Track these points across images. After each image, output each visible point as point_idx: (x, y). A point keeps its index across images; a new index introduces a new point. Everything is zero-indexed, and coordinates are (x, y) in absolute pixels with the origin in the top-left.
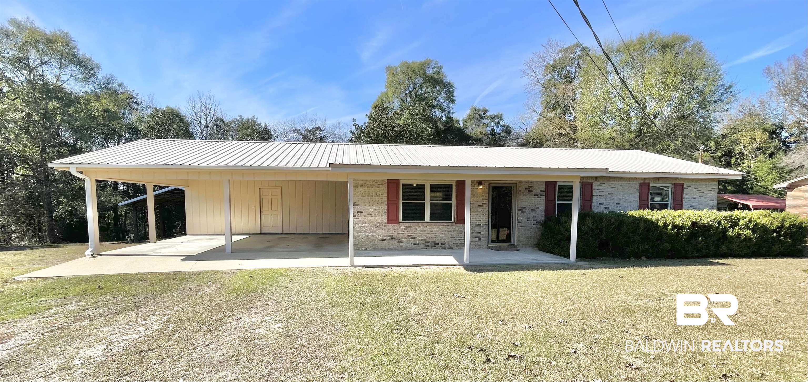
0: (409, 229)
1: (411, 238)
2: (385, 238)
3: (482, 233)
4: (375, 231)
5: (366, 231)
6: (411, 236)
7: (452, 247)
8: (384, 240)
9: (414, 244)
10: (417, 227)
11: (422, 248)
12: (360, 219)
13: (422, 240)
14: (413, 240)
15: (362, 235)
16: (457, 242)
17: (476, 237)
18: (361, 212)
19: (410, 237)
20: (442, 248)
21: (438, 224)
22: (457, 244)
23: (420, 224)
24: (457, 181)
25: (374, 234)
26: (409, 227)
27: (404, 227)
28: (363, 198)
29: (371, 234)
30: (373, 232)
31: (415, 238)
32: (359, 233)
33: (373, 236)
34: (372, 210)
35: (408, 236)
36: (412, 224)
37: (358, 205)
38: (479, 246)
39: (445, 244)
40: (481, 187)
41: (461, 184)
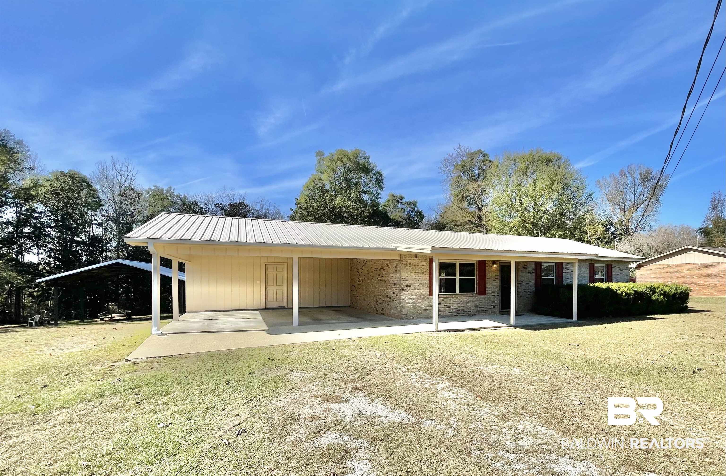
0: (445, 300)
1: (447, 307)
2: (428, 308)
3: (496, 302)
4: (420, 303)
5: (413, 303)
6: (446, 305)
7: (476, 314)
8: (427, 310)
9: (449, 313)
10: (451, 298)
11: (455, 316)
12: (409, 292)
13: (454, 309)
14: (448, 309)
15: (410, 306)
16: (479, 309)
17: (492, 305)
18: (410, 286)
19: (446, 307)
20: (469, 315)
21: (467, 295)
22: (479, 311)
23: (454, 296)
24: (479, 260)
25: (419, 304)
26: (446, 298)
27: (442, 299)
28: (411, 274)
29: (417, 305)
30: (418, 303)
31: (449, 307)
32: (408, 305)
33: (419, 306)
34: (418, 284)
35: (445, 305)
36: (448, 296)
37: (407, 280)
38: (494, 312)
39: (470, 312)
40: (495, 266)
41: (482, 264)
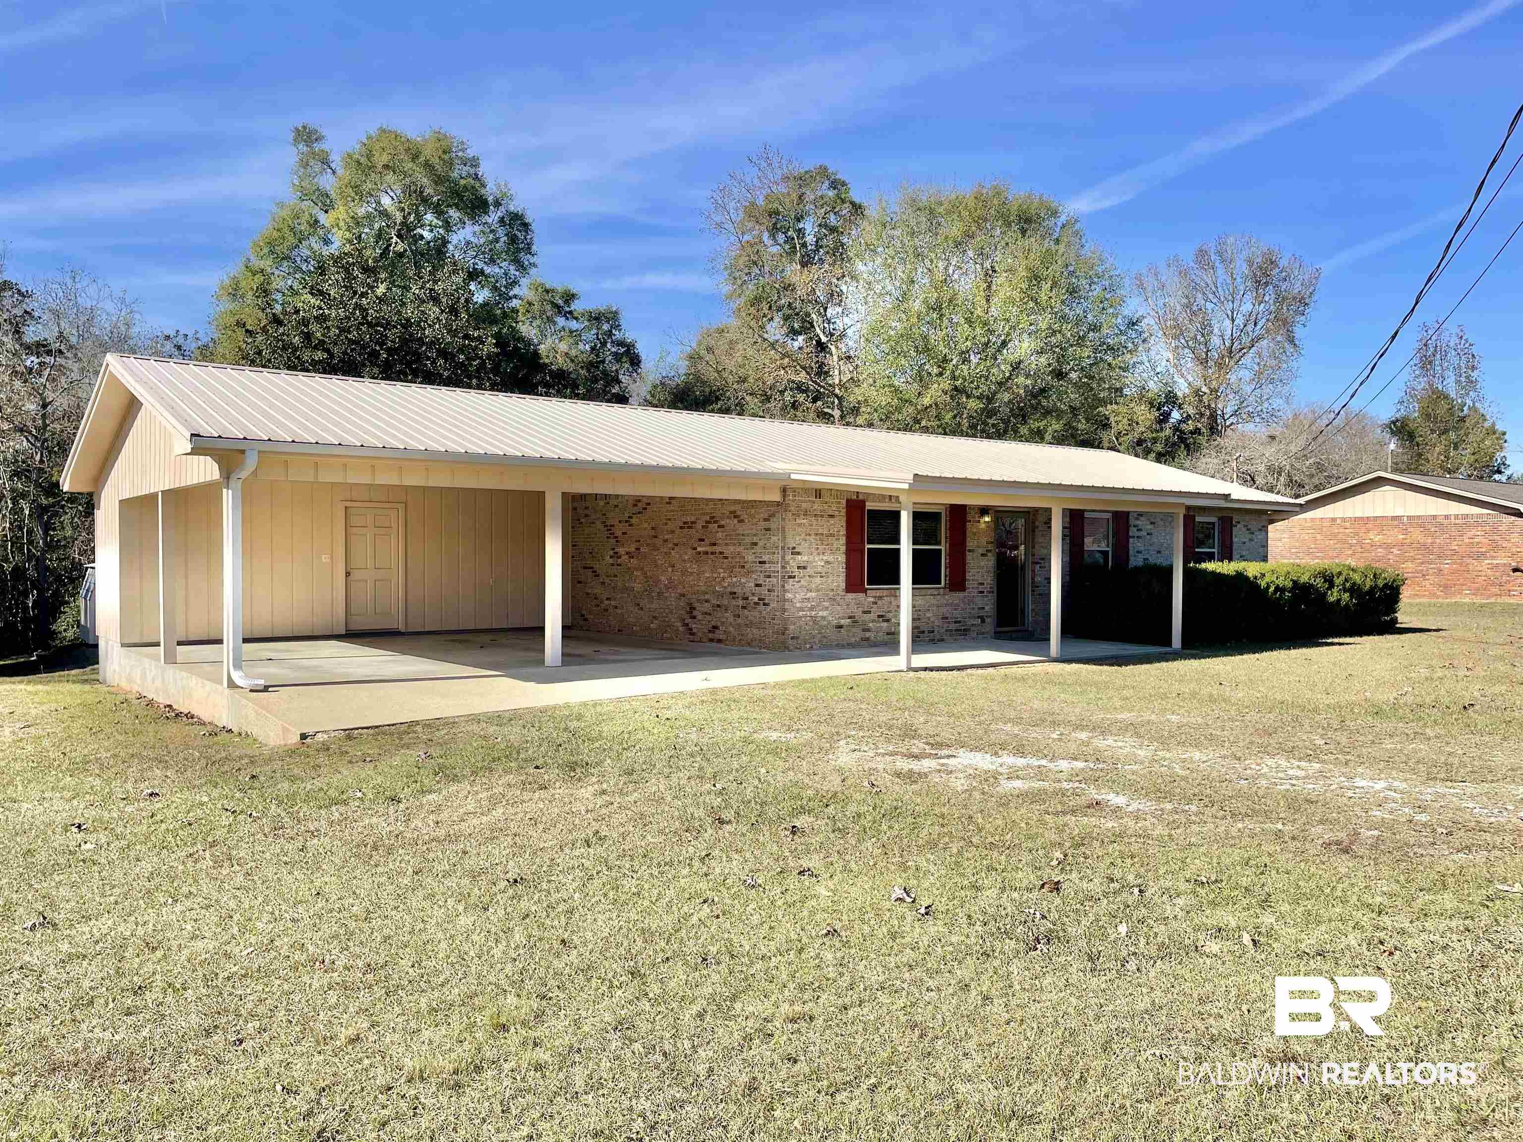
0: (879, 602)
1: (884, 621)
2: (843, 622)
3: (987, 608)
4: (827, 608)
6: (882, 616)
7: (945, 637)
8: (841, 627)
9: (888, 634)
10: (892, 599)
12: (803, 582)
14: (885, 624)
15: (806, 616)
16: (951, 626)
17: (979, 617)
18: (805, 568)
19: (881, 619)
20: (930, 640)
21: (923, 592)
22: (951, 630)
24: (951, 505)
25: (825, 613)
26: (880, 598)
27: (872, 600)
28: (807, 537)
29: (820, 614)
30: (823, 610)
31: (888, 621)
32: (801, 613)
33: (823, 618)
34: (823, 564)
35: (879, 616)
36: (885, 593)
37: (799, 553)
38: (983, 634)
39: (933, 632)
40: (987, 519)
41: (958, 513)
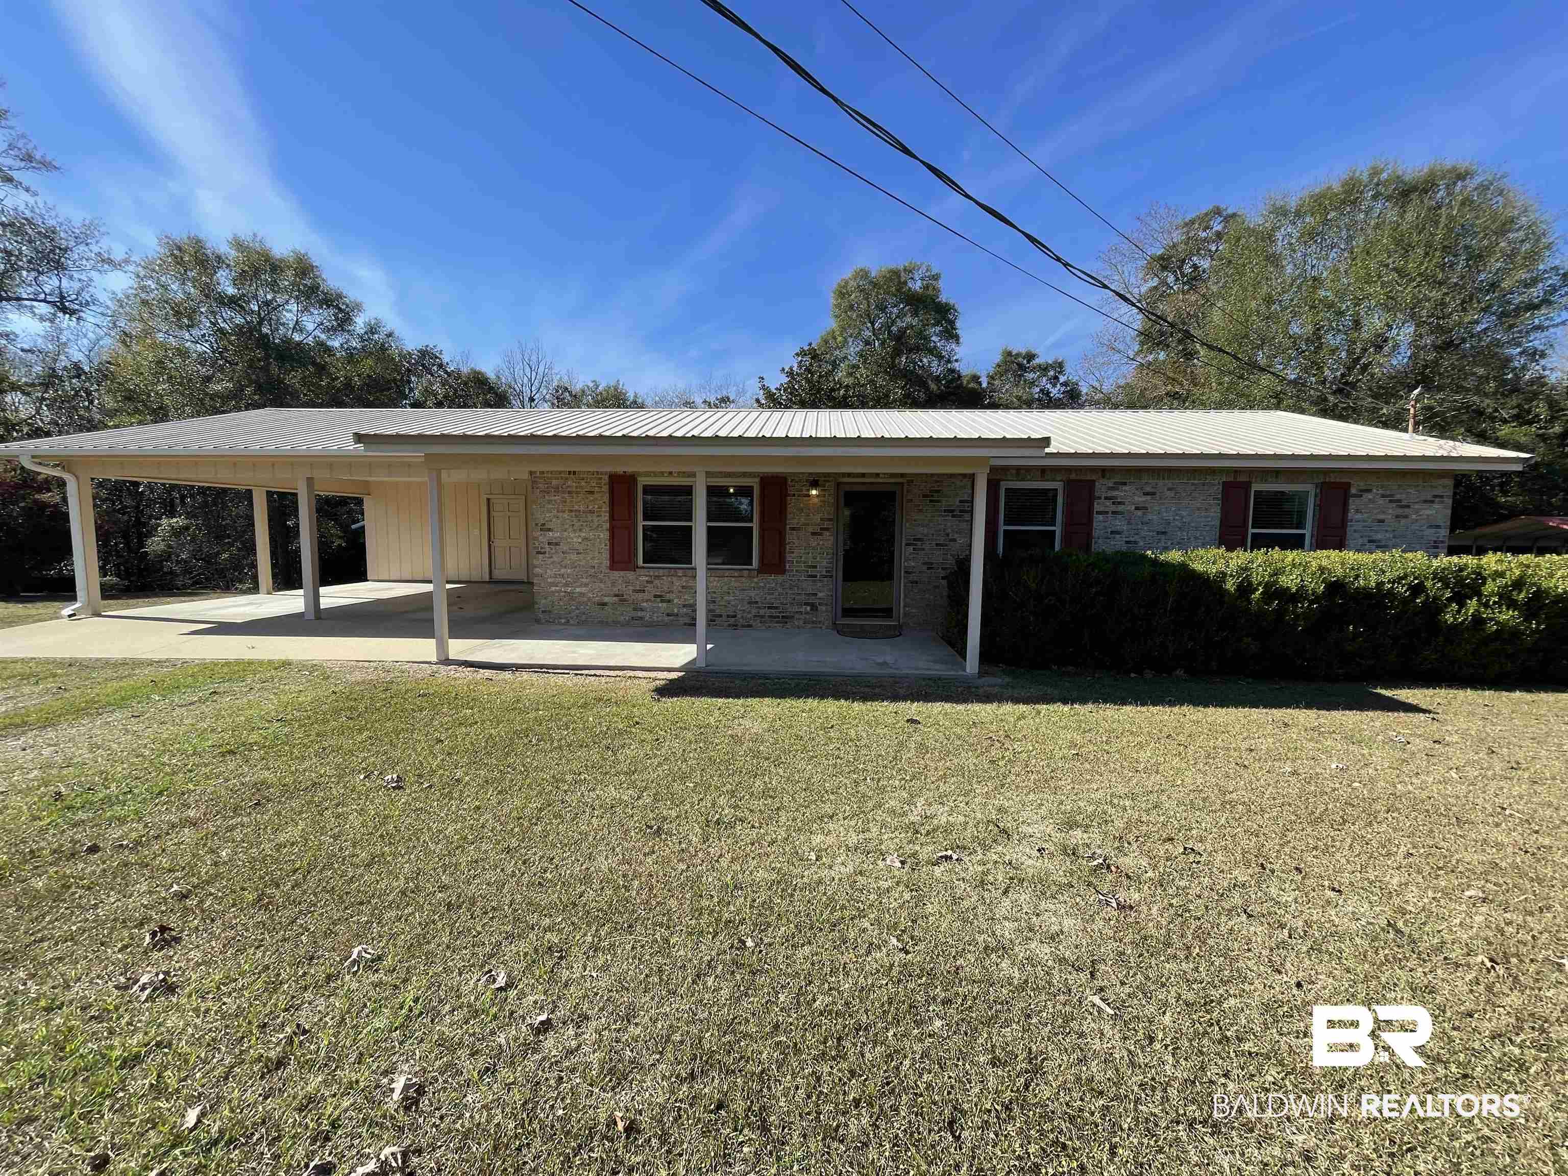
0: (657, 582)
1: (662, 601)
2: (606, 599)
3: (820, 595)
4: (586, 585)
5: (566, 585)
6: (660, 596)
7: (752, 623)
8: (604, 604)
9: (668, 615)
10: (674, 579)
11: (685, 624)
12: (555, 559)
13: (684, 606)
14: (665, 605)
15: (560, 591)
16: (762, 612)
17: (806, 604)
18: (557, 544)
19: (659, 600)
20: (729, 625)
22: (762, 617)
23: (680, 573)
24: (766, 474)
25: (583, 590)
26: (658, 577)
27: (648, 578)
28: (560, 514)
29: (578, 590)
30: (580, 586)
31: (669, 601)
32: (553, 588)
33: (582, 594)
34: (580, 540)
35: (656, 596)
37: (549, 530)
38: (813, 622)
39: (735, 616)
41: (776, 486)
